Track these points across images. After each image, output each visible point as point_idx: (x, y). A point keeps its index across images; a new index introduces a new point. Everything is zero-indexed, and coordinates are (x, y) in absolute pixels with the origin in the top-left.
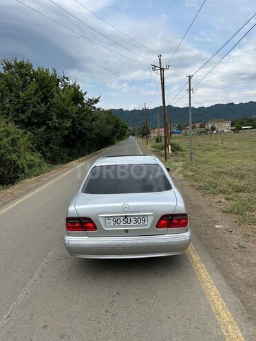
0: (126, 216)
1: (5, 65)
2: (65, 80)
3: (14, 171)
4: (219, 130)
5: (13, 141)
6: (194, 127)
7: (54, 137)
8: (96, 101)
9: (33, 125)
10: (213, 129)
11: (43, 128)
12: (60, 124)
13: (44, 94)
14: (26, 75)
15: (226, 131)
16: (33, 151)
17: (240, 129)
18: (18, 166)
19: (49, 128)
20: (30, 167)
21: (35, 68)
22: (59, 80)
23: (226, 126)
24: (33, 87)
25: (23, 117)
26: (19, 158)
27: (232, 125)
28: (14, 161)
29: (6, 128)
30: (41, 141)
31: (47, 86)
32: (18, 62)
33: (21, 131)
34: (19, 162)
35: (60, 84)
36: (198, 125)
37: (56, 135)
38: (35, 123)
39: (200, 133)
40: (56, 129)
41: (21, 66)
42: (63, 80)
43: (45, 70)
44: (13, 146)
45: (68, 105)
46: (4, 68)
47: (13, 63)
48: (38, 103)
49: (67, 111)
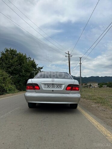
0: (53, 84)
1: (6, 50)
2: (30, 59)
3: (2, 91)
4: (93, 86)
5: (4, 78)
6: (82, 85)
7: (22, 80)
8: (42, 68)
9: (13, 74)
10: (90, 86)
11: (18, 75)
12: (25, 74)
13: (20, 62)
14: (14, 54)
15: (96, 87)
16: (12, 84)
17: (102, 86)
18: (4, 89)
19: (20, 75)
20: (10, 90)
21: (18, 52)
22: (27, 58)
23: (96, 85)
24: (16, 58)
25: (10, 70)
26: (5, 86)
27: (98, 85)
28: (3, 87)
29: (2, 73)
30: (16, 81)
31: (22, 59)
32: (11, 49)
33: (8, 75)
34: (5, 88)
35: (27, 60)
36: (84, 84)
37: (23, 79)
38: (15, 73)
39: (85, 87)
40: (23, 76)
41: (12, 51)
42: (29, 59)
43: (22, 54)
44: (3, 81)
45: (30, 67)
46: (5, 51)
47: (9, 50)
48: (17, 65)
49: (29, 69)
